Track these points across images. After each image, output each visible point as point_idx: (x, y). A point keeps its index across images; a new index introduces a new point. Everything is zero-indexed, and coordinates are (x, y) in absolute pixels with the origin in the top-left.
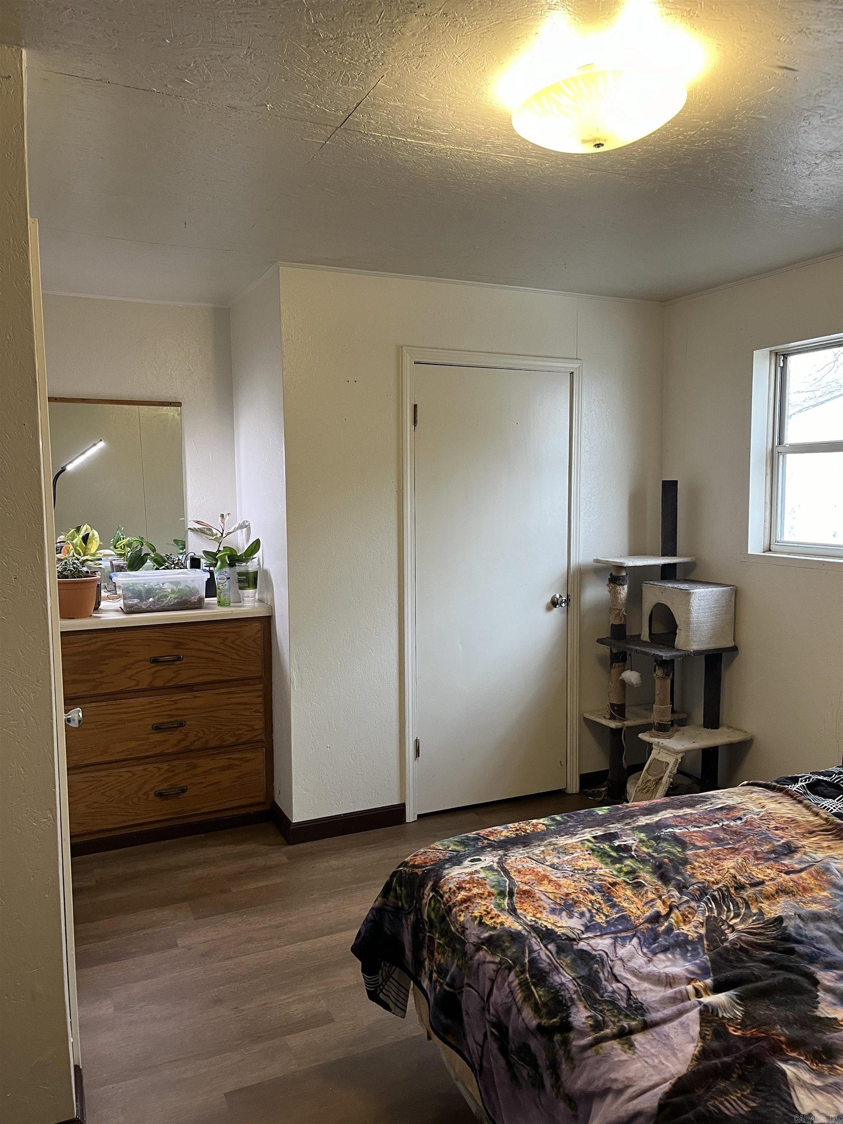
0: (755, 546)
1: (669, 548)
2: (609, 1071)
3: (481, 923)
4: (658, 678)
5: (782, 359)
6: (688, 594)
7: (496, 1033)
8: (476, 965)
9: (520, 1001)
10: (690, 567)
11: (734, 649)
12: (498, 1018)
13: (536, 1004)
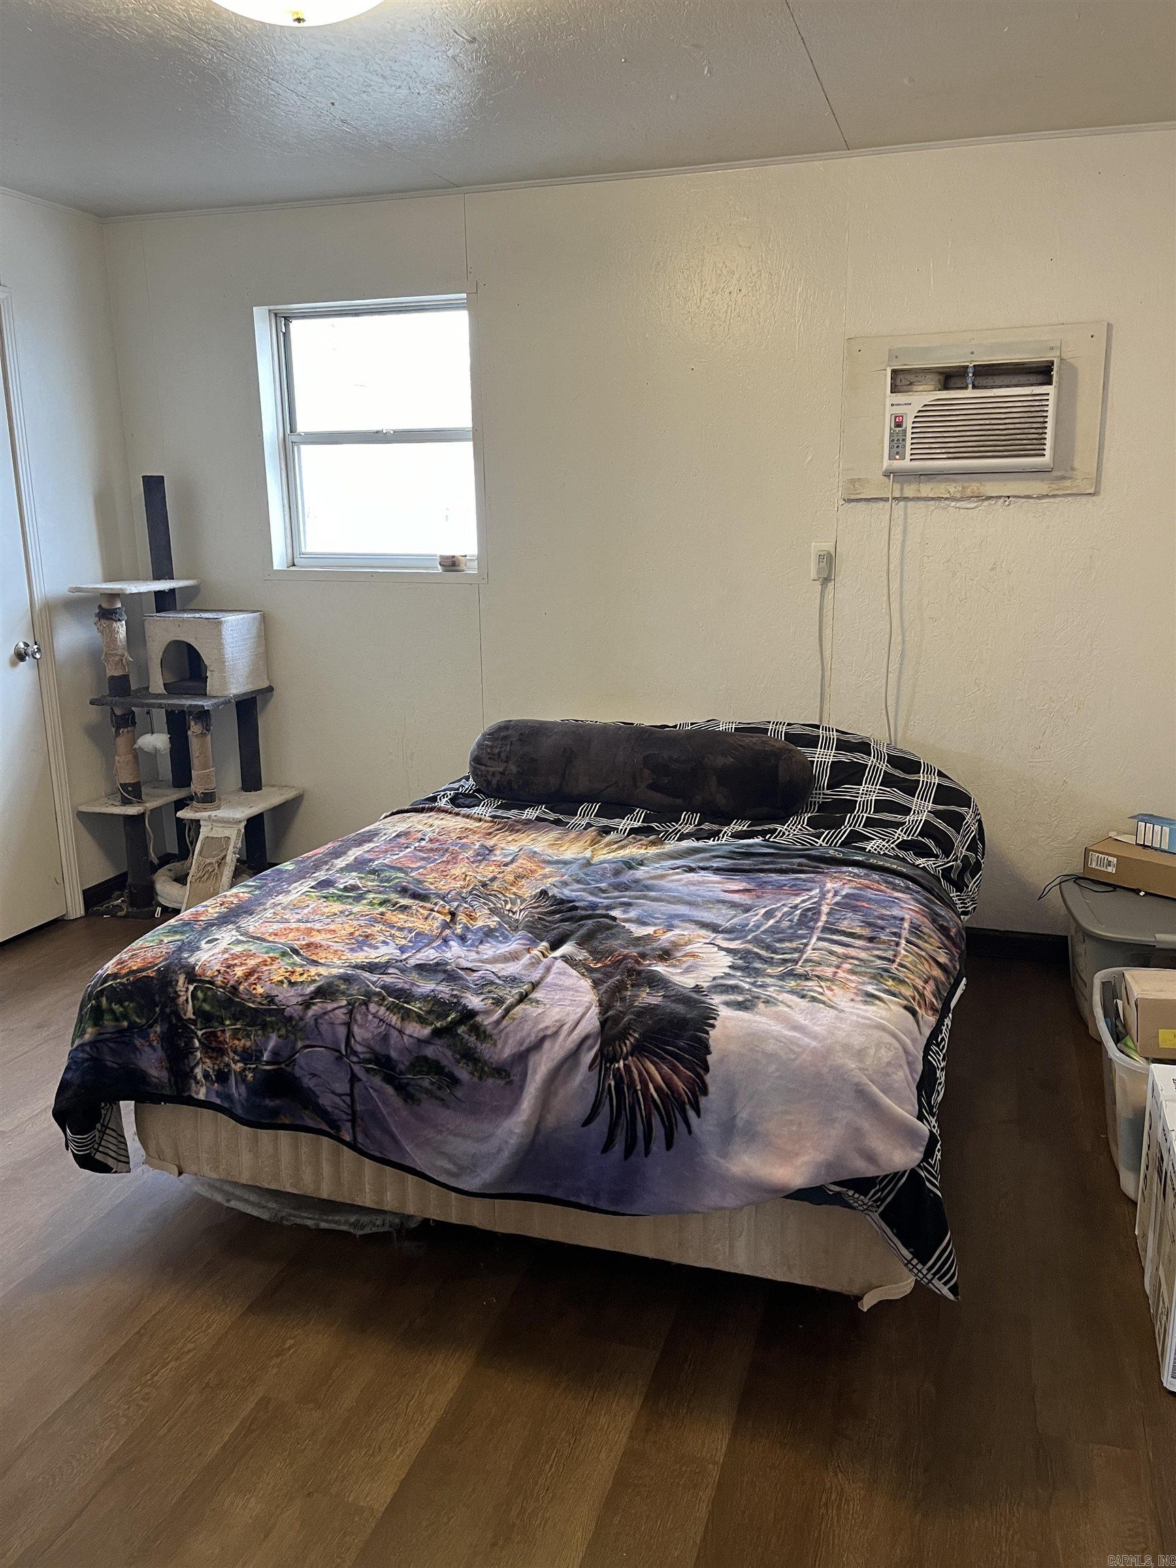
0: (279, 560)
1: (162, 569)
2: (536, 1024)
3: (292, 984)
4: (197, 736)
5: (283, 322)
6: (218, 623)
7: (375, 1067)
8: (312, 1022)
9: (399, 1022)
10: (191, 592)
11: (270, 689)
12: (372, 1051)
13: (419, 1016)
